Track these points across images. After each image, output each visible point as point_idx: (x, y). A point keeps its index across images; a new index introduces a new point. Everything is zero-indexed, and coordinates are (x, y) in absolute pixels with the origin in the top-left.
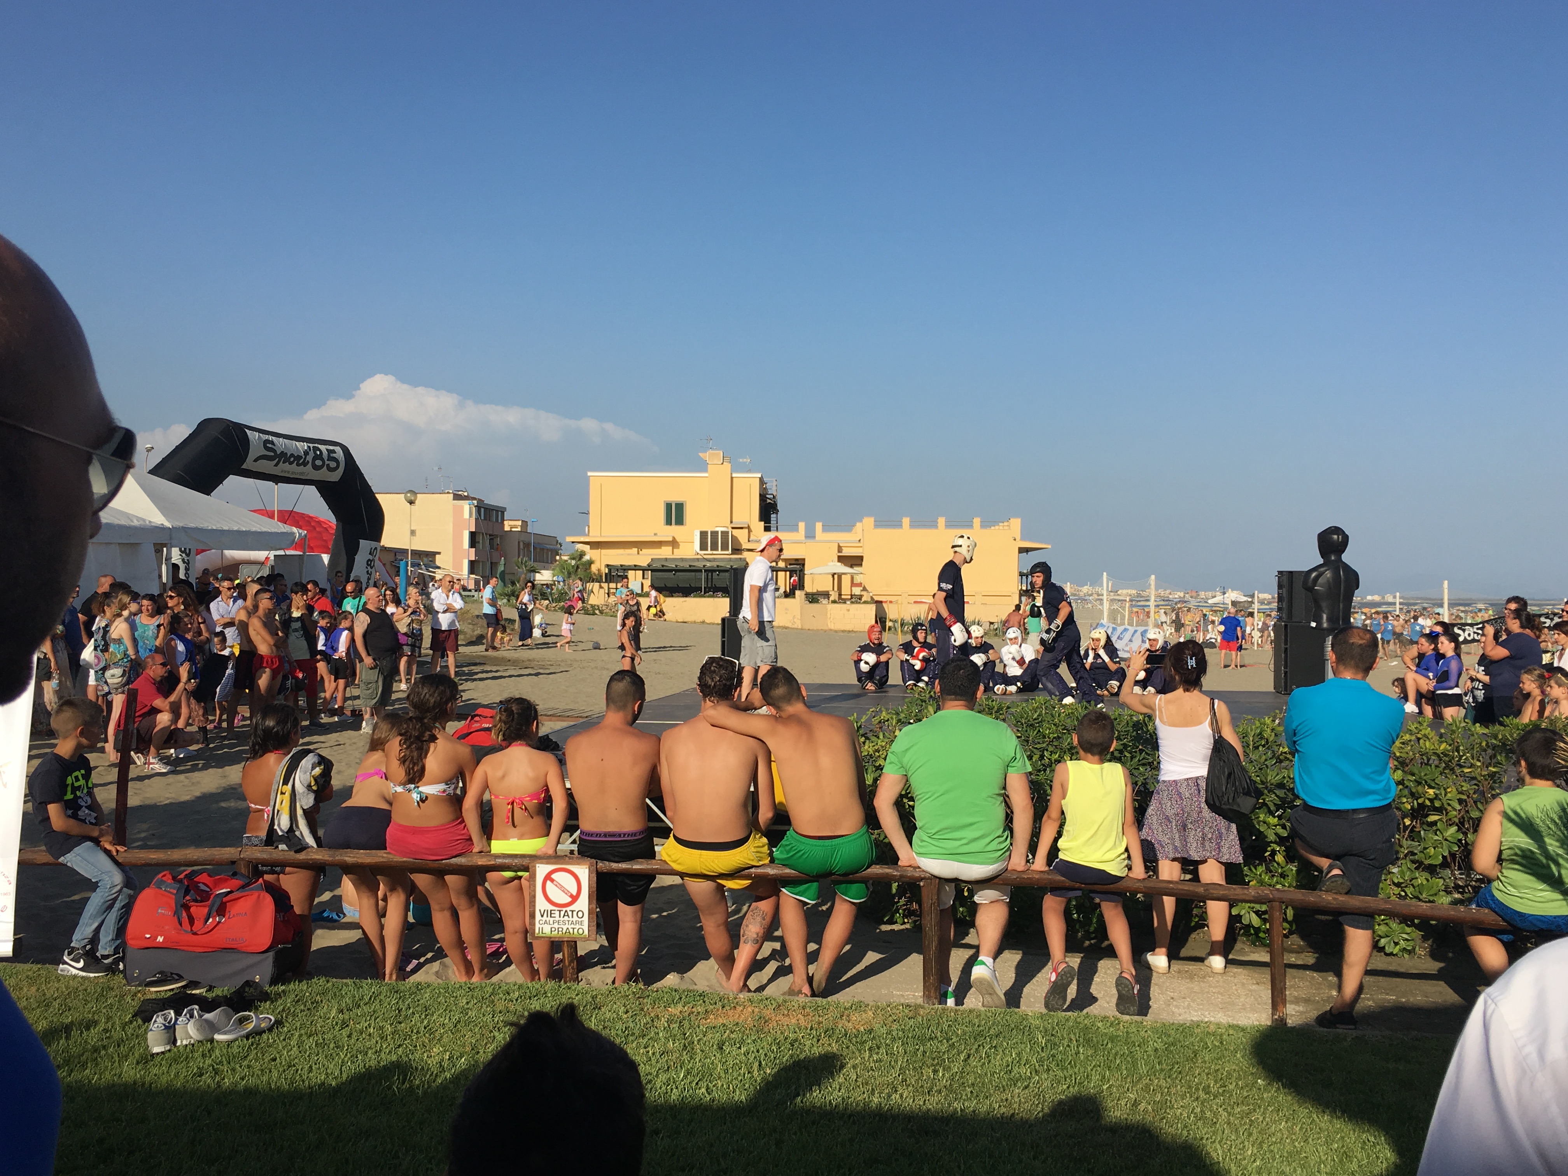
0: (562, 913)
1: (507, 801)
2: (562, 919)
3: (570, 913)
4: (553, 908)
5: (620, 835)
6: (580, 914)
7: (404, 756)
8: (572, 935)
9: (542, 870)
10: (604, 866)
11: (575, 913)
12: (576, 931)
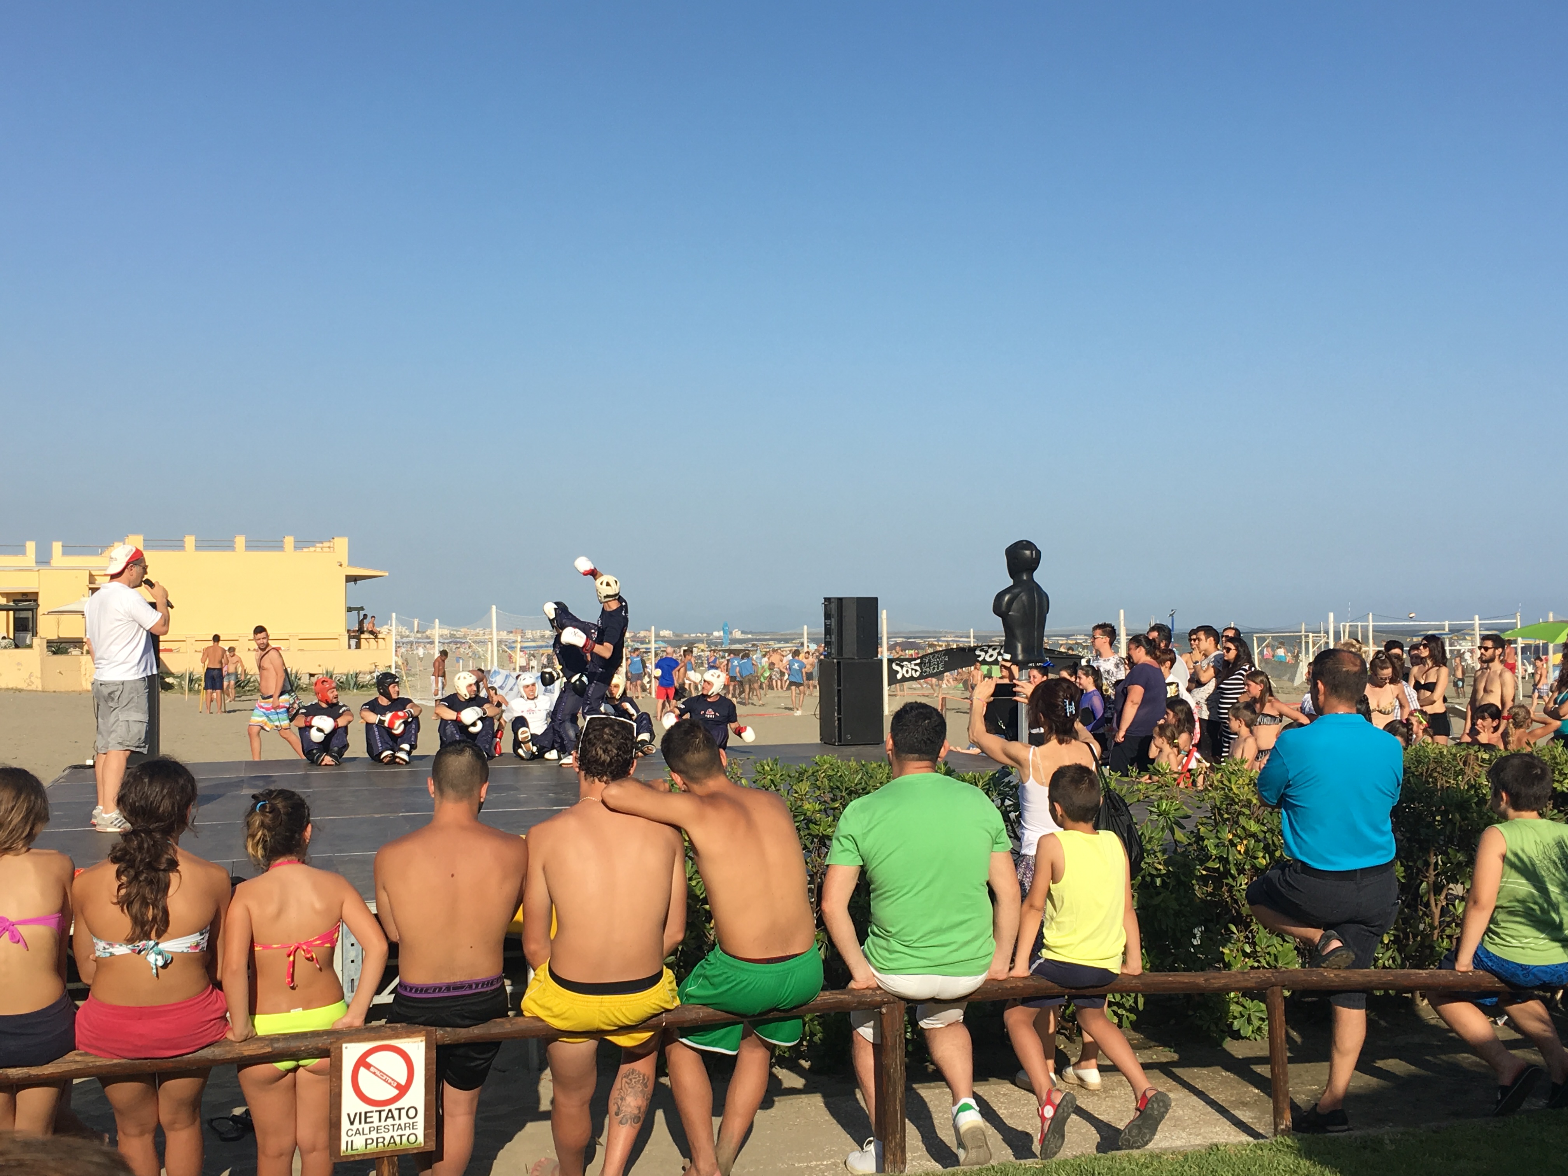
0: (384, 1115)
1: (286, 951)
2: (383, 1123)
3: (396, 1113)
4: (369, 1108)
5: (470, 986)
6: (412, 1113)
7: (128, 895)
8: (399, 1147)
9: (351, 1052)
10: (445, 1035)
11: (403, 1112)
12: (404, 1139)
